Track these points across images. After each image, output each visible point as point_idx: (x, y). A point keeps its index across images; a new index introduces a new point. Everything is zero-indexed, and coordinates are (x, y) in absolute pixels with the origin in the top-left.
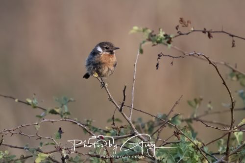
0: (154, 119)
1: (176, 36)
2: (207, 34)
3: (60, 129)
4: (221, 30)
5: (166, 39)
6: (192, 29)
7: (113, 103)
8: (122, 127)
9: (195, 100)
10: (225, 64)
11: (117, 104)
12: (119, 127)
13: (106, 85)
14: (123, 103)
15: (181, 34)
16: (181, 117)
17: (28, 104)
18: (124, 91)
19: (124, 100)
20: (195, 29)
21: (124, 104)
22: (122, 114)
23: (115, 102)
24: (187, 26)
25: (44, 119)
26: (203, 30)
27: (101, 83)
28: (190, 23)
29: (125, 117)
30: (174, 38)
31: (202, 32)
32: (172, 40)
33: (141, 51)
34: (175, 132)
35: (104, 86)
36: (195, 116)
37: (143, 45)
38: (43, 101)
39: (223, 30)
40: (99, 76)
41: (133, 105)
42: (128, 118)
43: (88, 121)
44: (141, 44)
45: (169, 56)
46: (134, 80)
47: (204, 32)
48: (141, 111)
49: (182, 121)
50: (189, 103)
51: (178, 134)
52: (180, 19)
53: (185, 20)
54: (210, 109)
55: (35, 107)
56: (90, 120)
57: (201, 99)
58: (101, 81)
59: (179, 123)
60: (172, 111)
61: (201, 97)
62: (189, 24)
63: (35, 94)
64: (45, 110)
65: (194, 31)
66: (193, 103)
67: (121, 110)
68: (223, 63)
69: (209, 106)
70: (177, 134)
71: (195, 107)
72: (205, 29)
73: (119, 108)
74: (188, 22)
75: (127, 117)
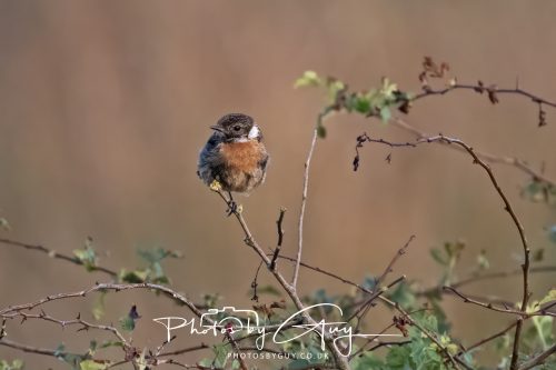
0: (353, 291)
1: (418, 97)
2: (486, 94)
3: (134, 308)
4: (514, 88)
5: (397, 101)
6: (453, 83)
7: (255, 249)
8: (275, 305)
9: (447, 246)
10: (516, 164)
11: (263, 254)
12: (268, 306)
13: (240, 208)
14: (277, 251)
15: (429, 92)
16: (415, 287)
17: (78, 262)
18: (279, 223)
19: (280, 244)
20: (459, 83)
21: (280, 254)
22: (276, 275)
23: (260, 249)
24: (440, 76)
25: (97, 284)
26: (477, 85)
27: (229, 203)
28: (448, 69)
29: (281, 283)
30: (413, 100)
31: (473, 91)
32: (410, 104)
33: (322, 133)
34: (395, 319)
35: (234, 211)
36: (448, 284)
37: (324, 119)
38: (108, 253)
39: (520, 88)
40: (223, 189)
41: (299, 255)
42: (287, 285)
43: (207, 298)
44: (320, 116)
45: (381, 141)
46: (304, 198)
47: (479, 90)
48: (318, 270)
49: (418, 295)
50: (434, 254)
51: (403, 322)
52: (424, 60)
53: (437, 62)
54: (482, 266)
55: (92, 269)
56: (213, 295)
57: (461, 246)
58: (228, 200)
59: (410, 301)
60: (389, 270)
61: (462, 240)
62: (445, 71)
63: (90, 239)
64: (113, 274)
65: (456, 87)
66: (443, 254)
67: (272, 267)
68: (511, 160)
69: (481, 259)
70: (400, 323)
71: (446, 264)
72: (480, 84)
73: (270, 261)
74: (443, 66)
75: (285, 283)
